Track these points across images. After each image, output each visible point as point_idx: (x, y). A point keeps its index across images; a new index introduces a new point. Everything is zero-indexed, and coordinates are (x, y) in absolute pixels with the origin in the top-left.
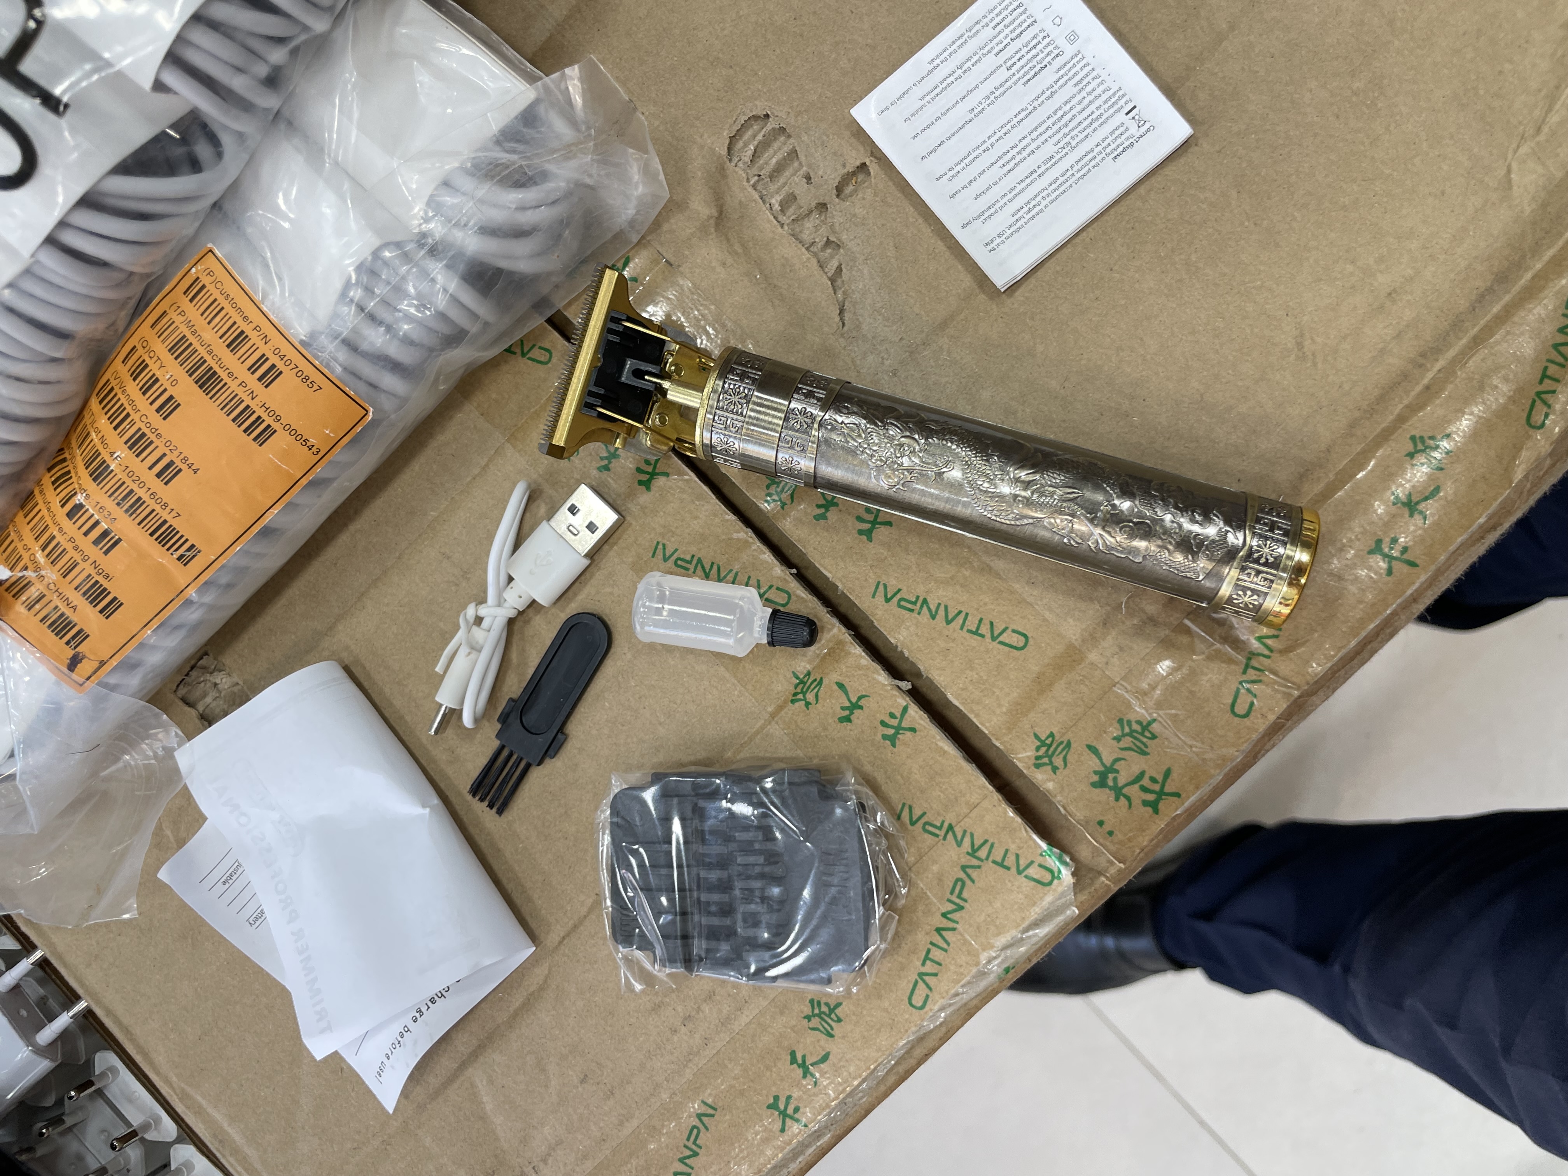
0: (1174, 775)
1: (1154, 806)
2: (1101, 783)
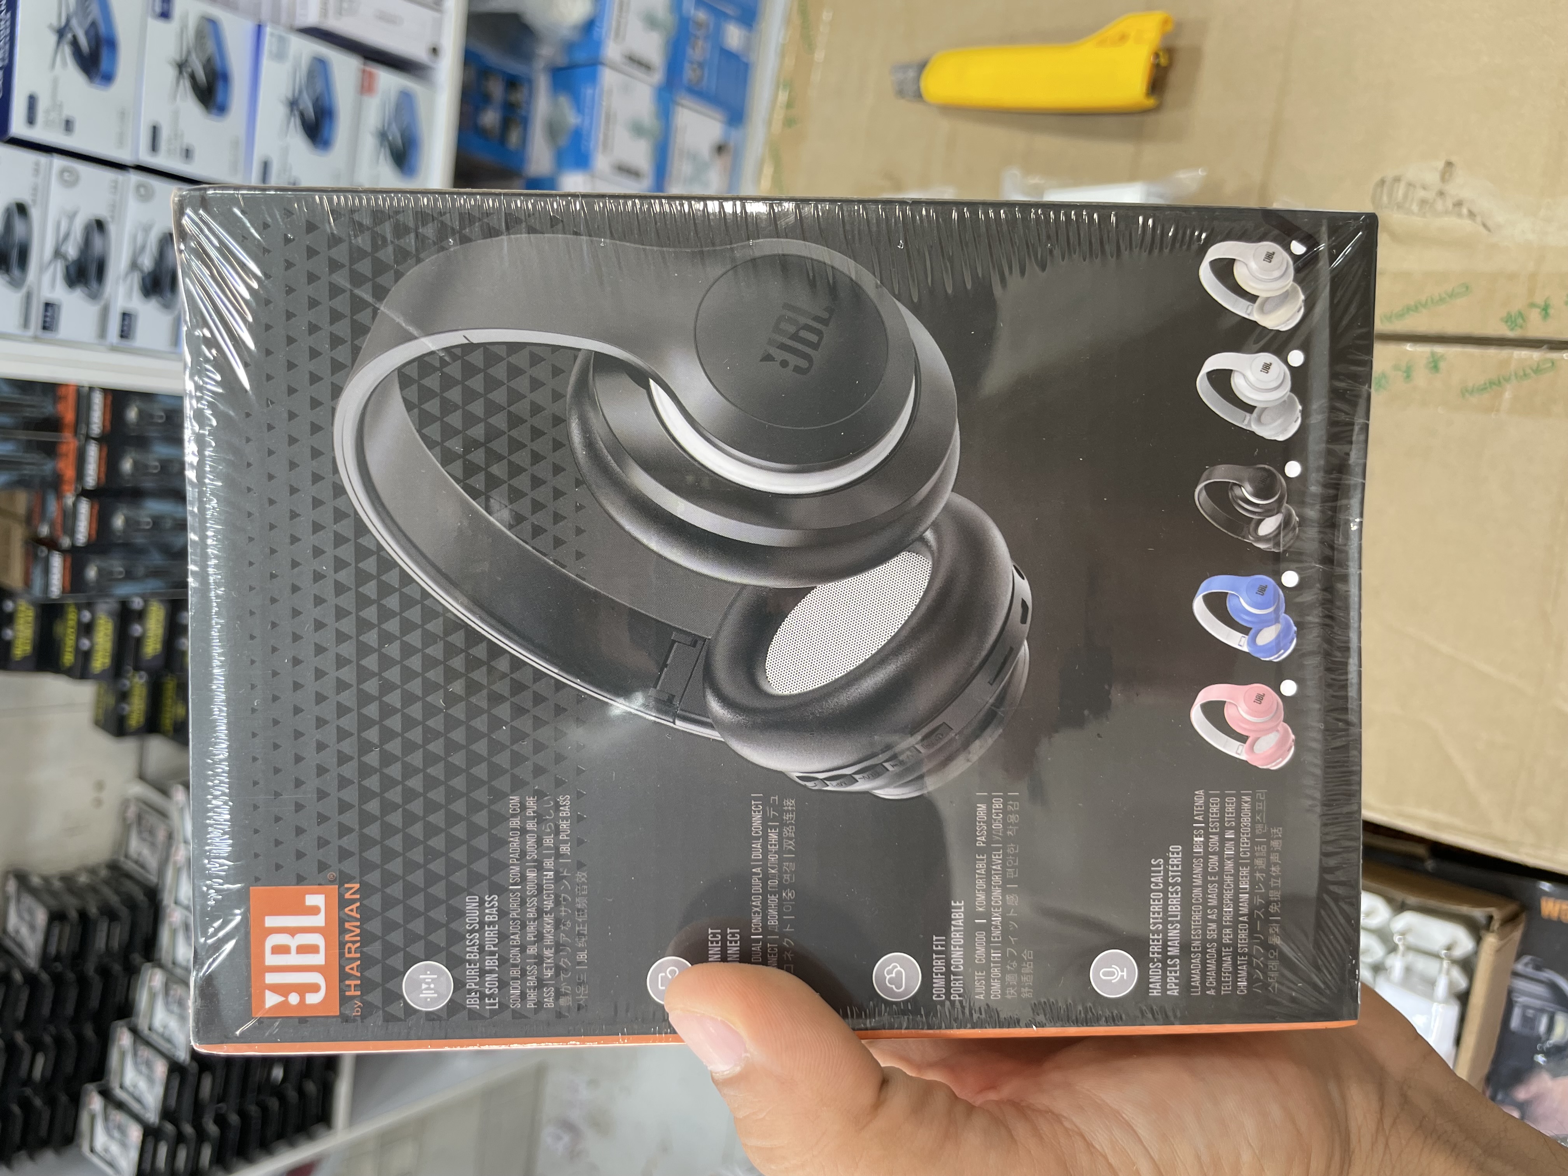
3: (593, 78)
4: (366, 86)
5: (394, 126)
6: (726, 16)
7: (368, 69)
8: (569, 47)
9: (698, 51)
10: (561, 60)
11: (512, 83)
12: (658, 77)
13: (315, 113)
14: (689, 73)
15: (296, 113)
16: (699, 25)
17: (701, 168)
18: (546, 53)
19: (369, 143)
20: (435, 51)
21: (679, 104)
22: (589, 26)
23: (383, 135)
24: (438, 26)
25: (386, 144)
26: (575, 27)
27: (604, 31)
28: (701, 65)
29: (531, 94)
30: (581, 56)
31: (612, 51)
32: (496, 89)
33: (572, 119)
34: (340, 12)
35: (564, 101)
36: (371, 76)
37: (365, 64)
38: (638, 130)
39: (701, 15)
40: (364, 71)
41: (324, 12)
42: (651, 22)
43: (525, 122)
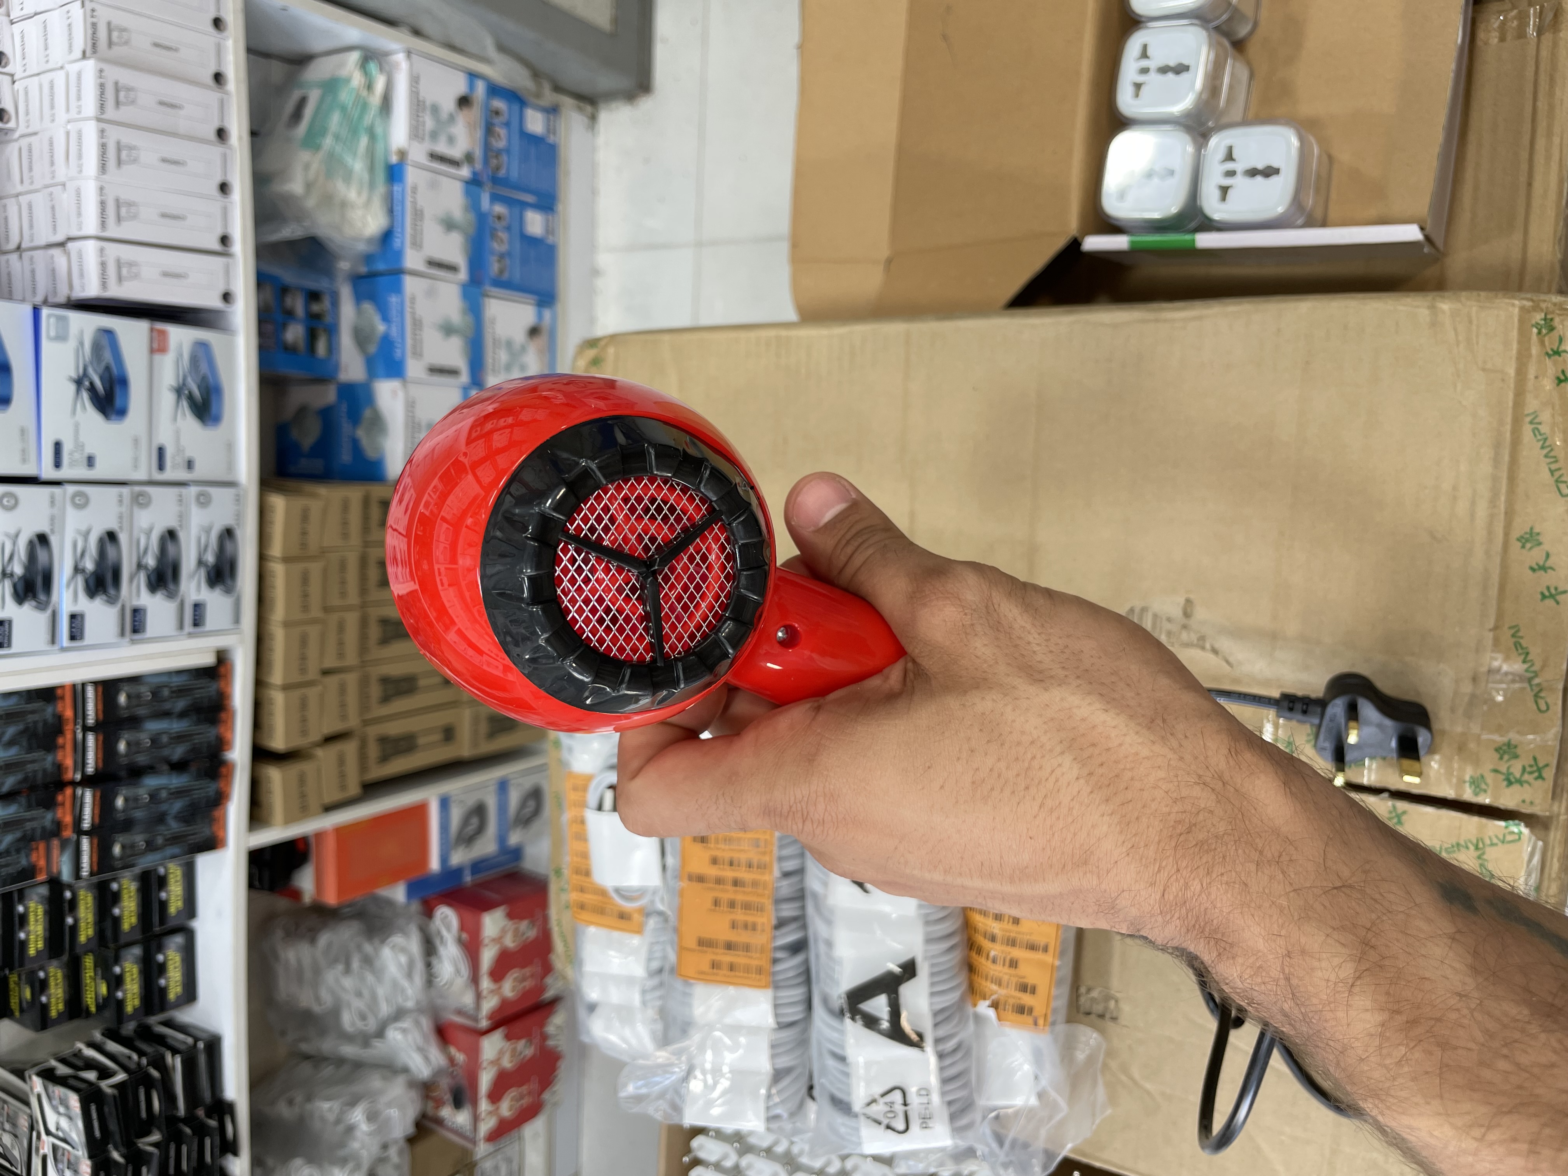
0: (1539, 757)
1: (1540, 777)
2: (1510, 783)
3: (398, 289)
4: (158, 346)
5: (191, 382)
6: (524, 205)
7: (157, 330)
8: (368, 258)
9: (500, 244)
10: (363, 270)
11: (314, 296)
12: (463, 275)
13: (105, 386)
14: (494, 267)
15: (84, 390)
16: (499, 218)
17: (515, 353)
18: (344, 266)
19: (167, 399)
20: (227, 297)
21: (487, 297)
22: (387, 237)
23: (179, 391)
24: (227, 272)
25: (184, 398)
26: (370, 241)
27: (401, 242)
28: (503, 256)
29: (335, 303)
30: (381, 266)
31: (412, 260)
32: (298, 305)
33: (379, 327)
34: (120, 280)
35: (369, 309)
36: (163, 333)
37: (155, 326)
38: (448, 330)
39: (499, 209)
40: (153, 333)
41: (104, 281)
42: (449, 225)
43: (332, 331)
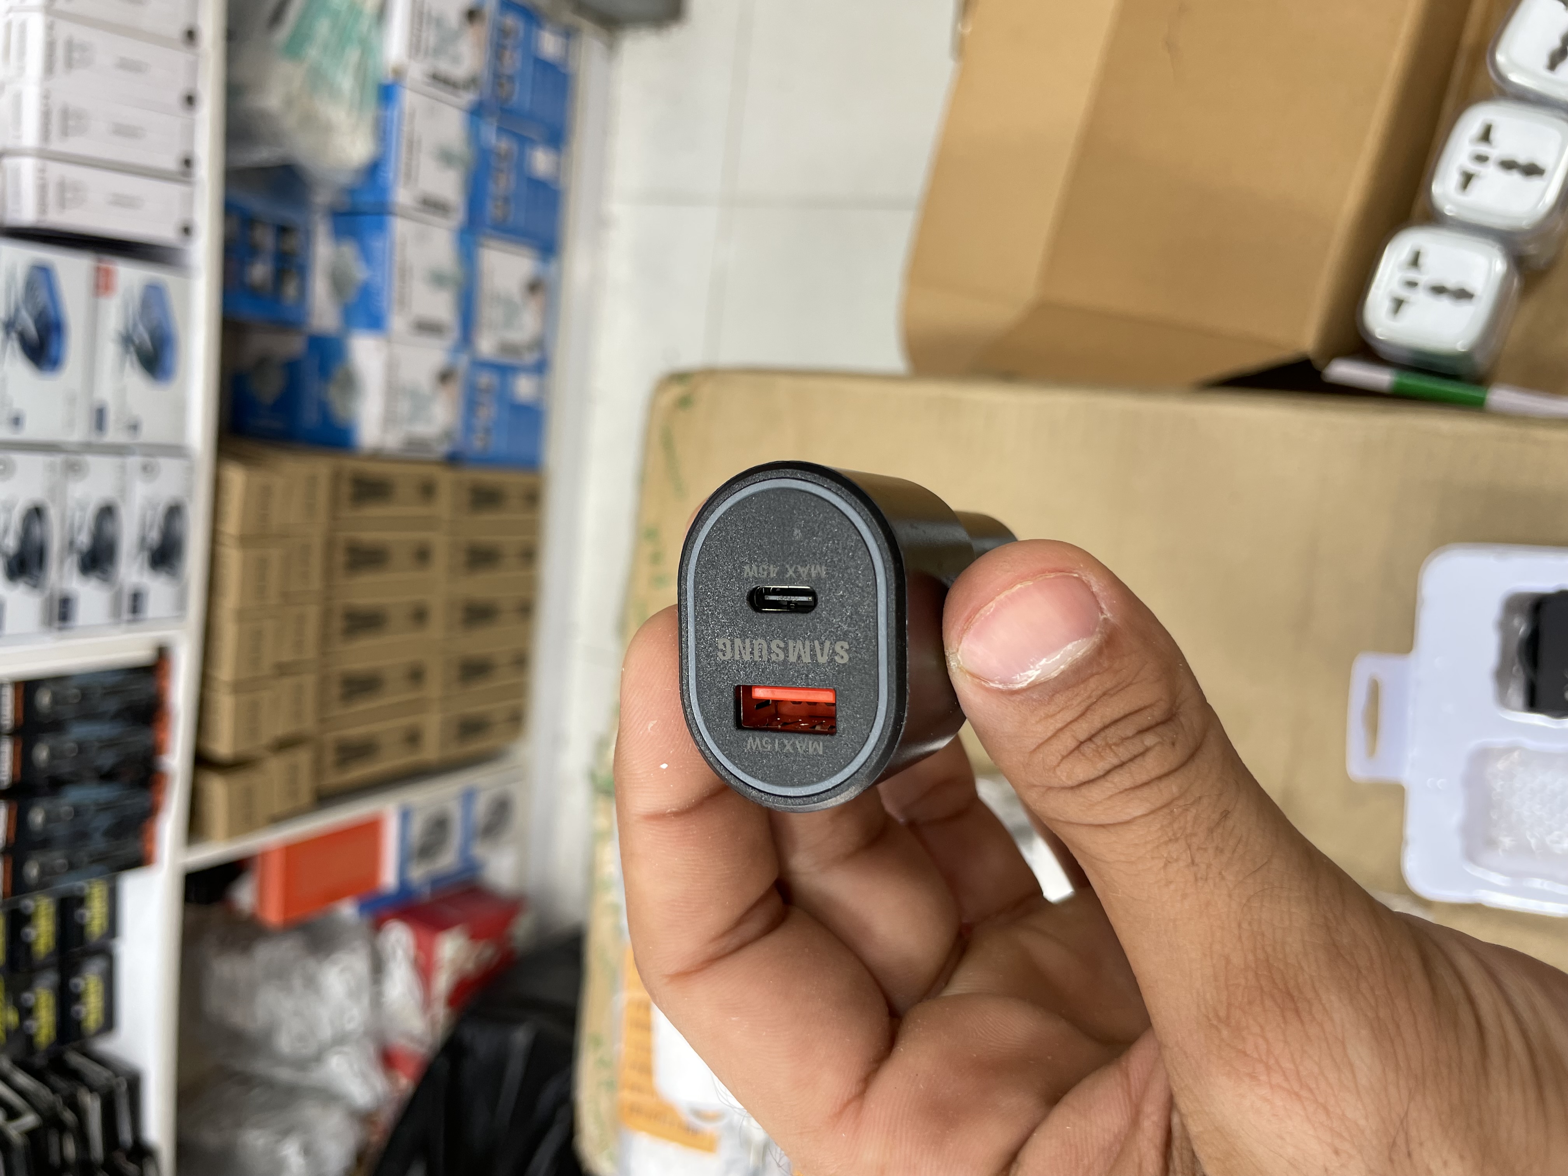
3: (382, 228)
4: (102, 285)
5: (141, 329)
6: (531, 141)
7: (103, 265)
8: (351, 191)
9: (501, 185)
10: (344, 204)
11: (284, 230)
12: (458, 217)
13: (39, 330)
14: (492, 210)
15: (14, 335)
16: (501, 155)
17: (511, 312)
18: (322, 198)
19: (110, 349)
20: (187, 231)
21: (482, 246)
22: (372, 170)
23: (127, 340)
24: (189, 202)
25: (132, 349)
26: (357, 171)
27: (391, 175)
28: (506, 200)
29: (308, 242)
30: (365, 202)
31: (402, 194)
32: (266, 238)
33: (360, 272)
34: (62, 204)
35: (349, 251)
36: (109, 270)
37: (100, 261)
38: (438, 279)
39: (504, 145)
40: (98, 270)
41: (42, 205)
42: (446, 157)
43: (303, 273)
